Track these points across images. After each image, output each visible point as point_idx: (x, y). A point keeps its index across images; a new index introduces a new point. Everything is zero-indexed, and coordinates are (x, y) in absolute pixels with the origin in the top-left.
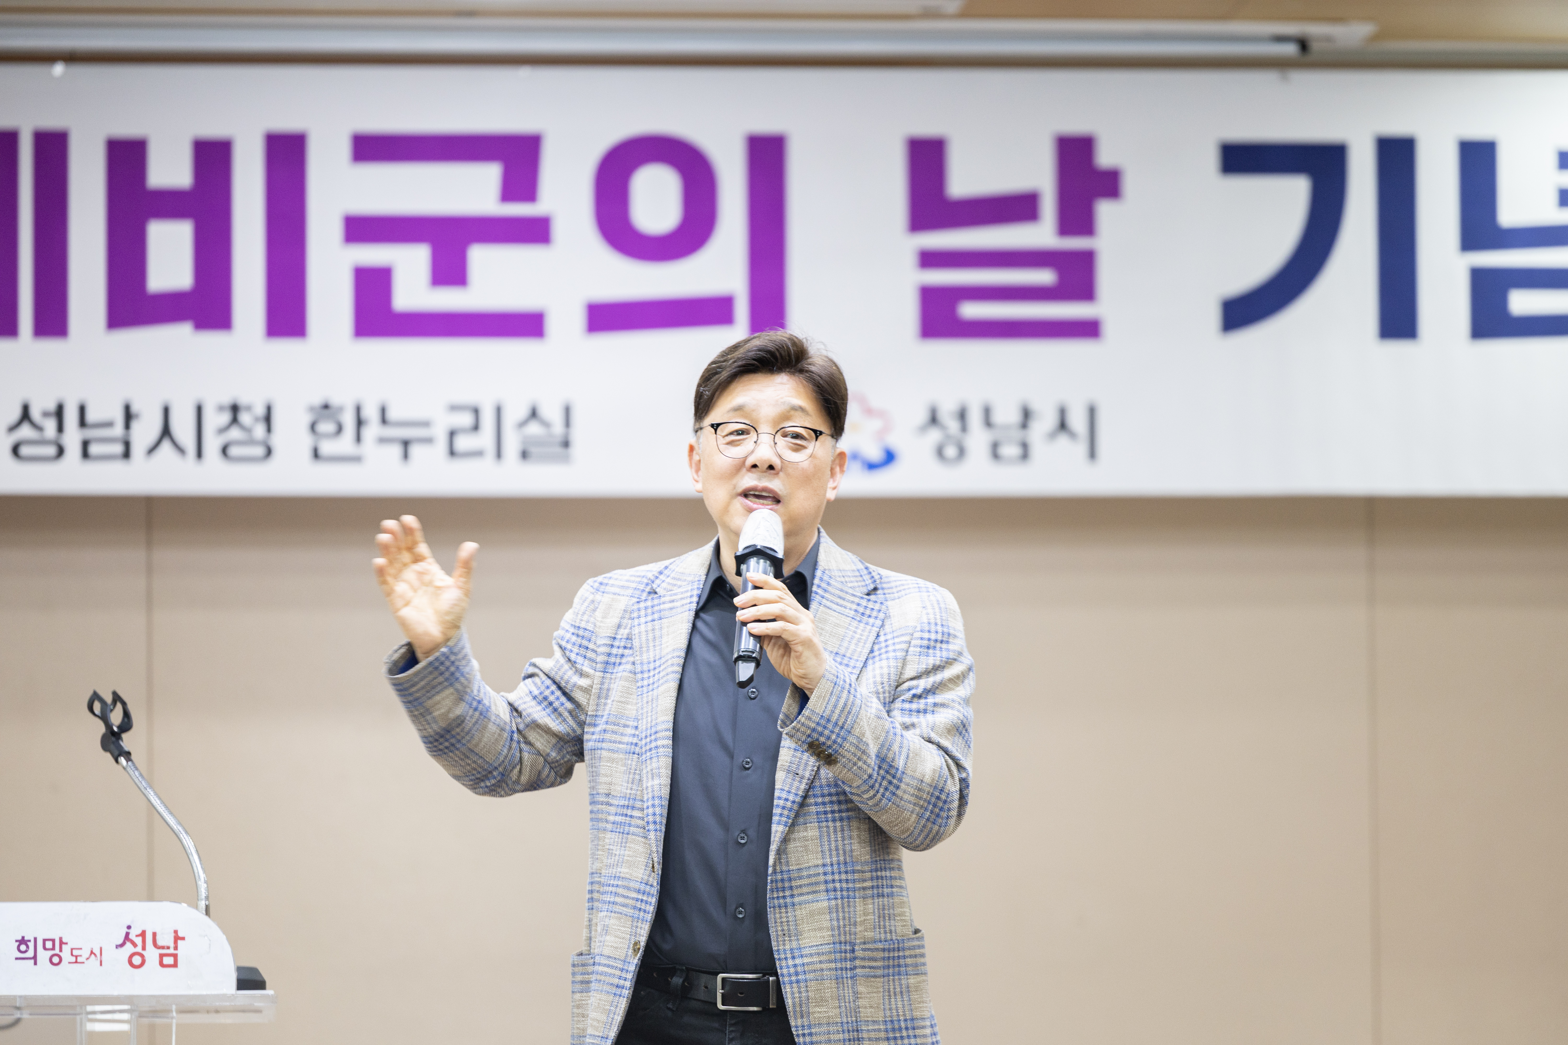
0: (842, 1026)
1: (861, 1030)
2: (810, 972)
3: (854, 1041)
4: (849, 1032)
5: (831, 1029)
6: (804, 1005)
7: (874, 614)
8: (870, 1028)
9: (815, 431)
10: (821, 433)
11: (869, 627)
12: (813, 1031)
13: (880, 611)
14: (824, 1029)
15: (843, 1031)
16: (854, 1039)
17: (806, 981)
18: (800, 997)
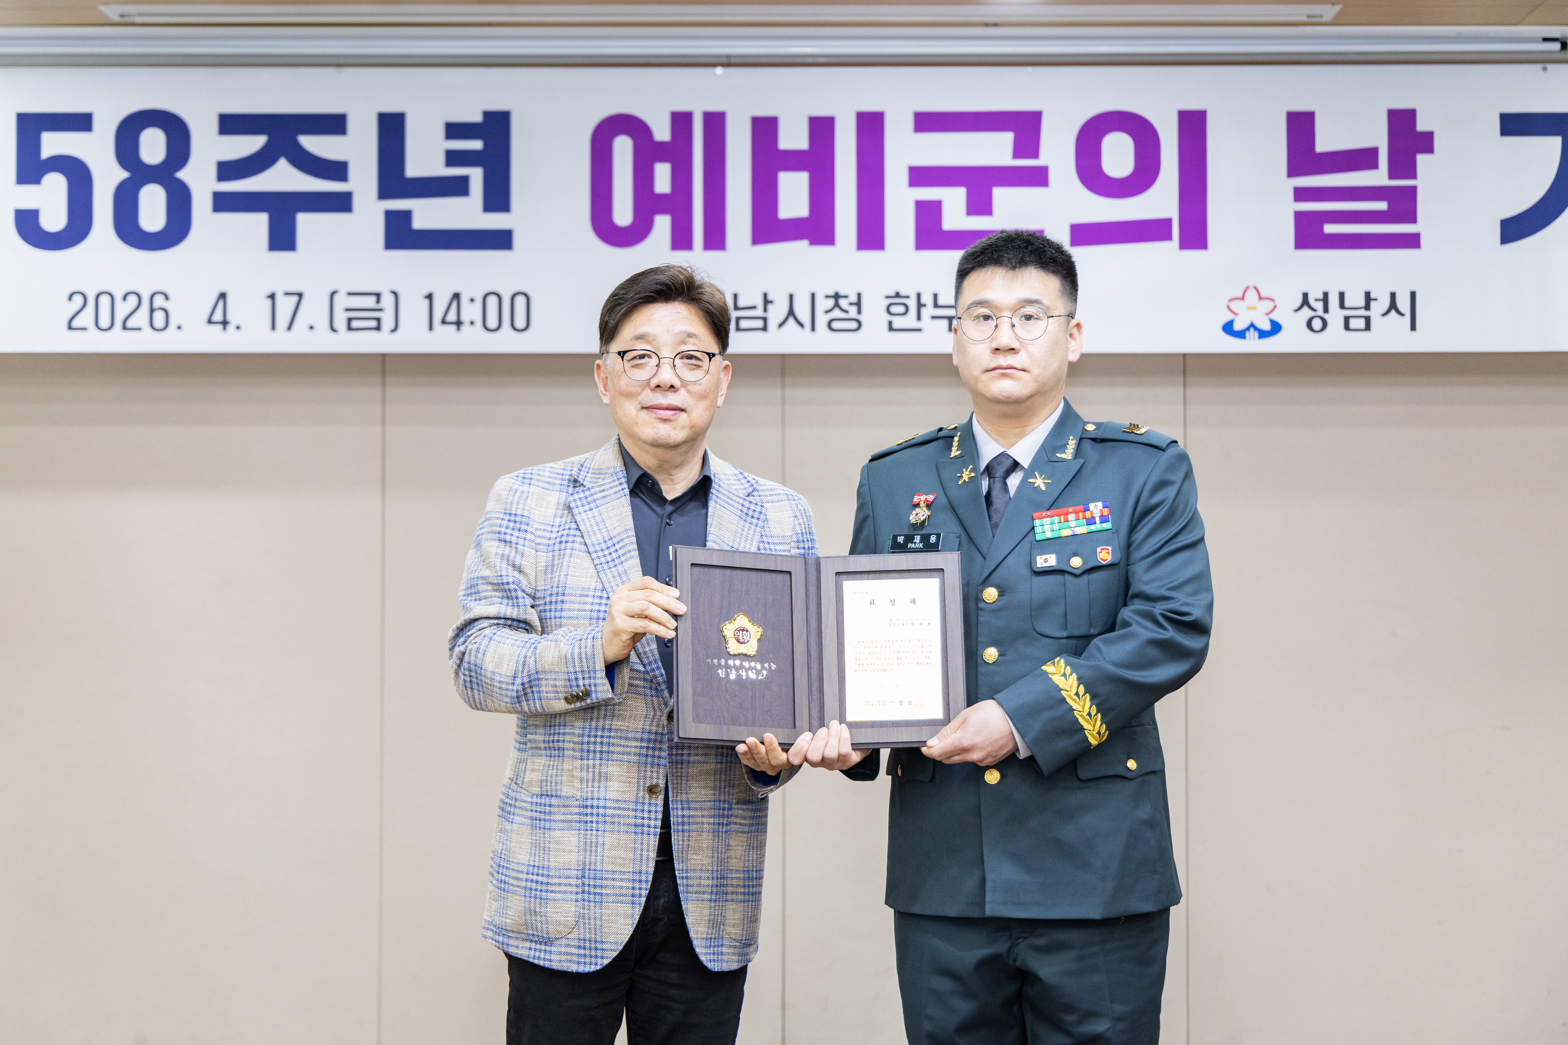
0: (712, 873)
1: (727, 877)
2: (694, 823)
3: (720, 887)
4: (717, 879)
5: (703, 875)
6: (684, 852)
7: (756, 515)
8: (734, 875)
9: (708, 354)
10: (714, 355)
11: (753, 527)
12: (689, 875)
13: (761, 513)
14: (698, 874)
15: (713, 878)
16: (720, 885)
17: (689, 832)
18: (683, 845)
